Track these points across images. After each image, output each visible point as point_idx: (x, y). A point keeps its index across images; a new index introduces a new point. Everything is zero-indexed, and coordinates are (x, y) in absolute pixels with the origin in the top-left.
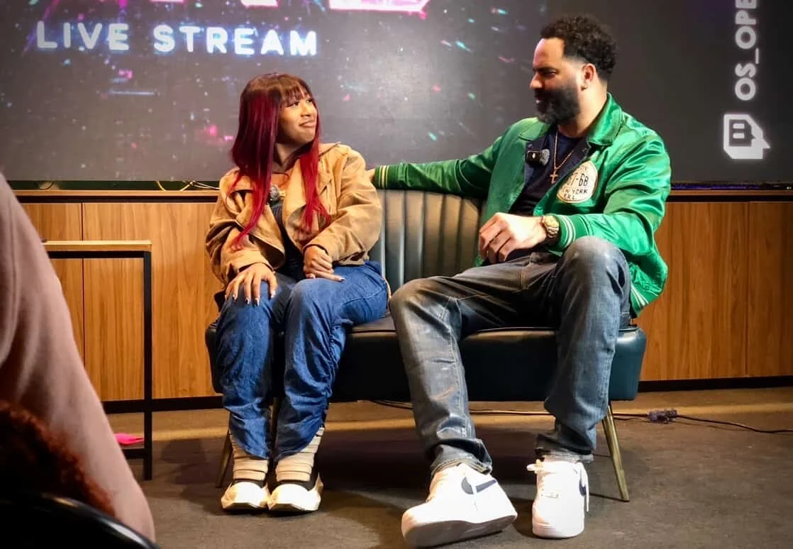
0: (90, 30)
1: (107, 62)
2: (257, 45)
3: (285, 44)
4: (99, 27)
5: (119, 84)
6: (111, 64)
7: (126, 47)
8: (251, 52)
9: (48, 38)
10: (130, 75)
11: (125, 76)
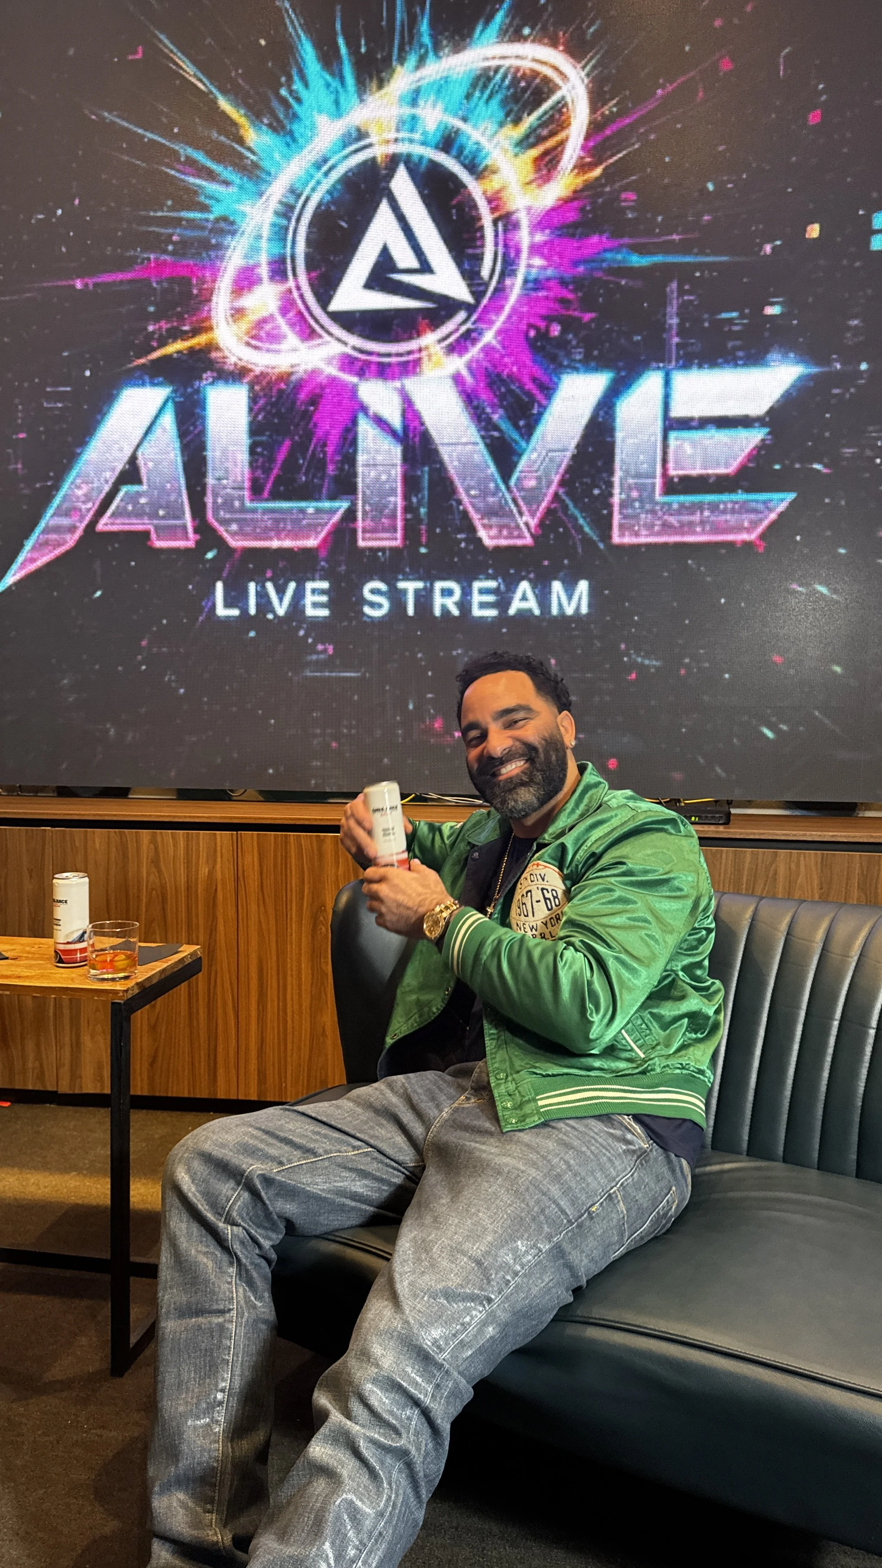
0: (281, 591)
1: (302, 633)
2: (503, 603)
3: (544, 599)
4: (292, 586)
5: (317, 662)
6: (307, 636)
7: (324, 613)
8: (492, 613)
9: (228, 605)
10: (331, 649)
11: (325, 651)
